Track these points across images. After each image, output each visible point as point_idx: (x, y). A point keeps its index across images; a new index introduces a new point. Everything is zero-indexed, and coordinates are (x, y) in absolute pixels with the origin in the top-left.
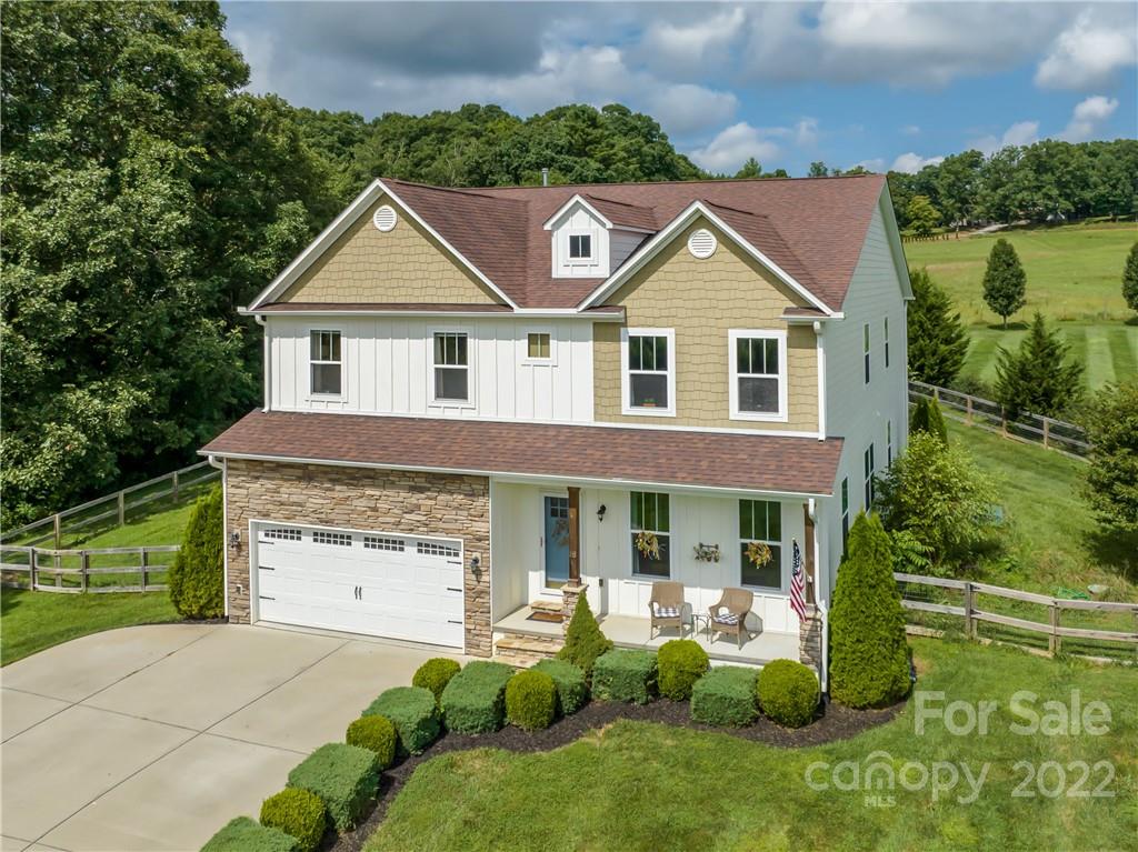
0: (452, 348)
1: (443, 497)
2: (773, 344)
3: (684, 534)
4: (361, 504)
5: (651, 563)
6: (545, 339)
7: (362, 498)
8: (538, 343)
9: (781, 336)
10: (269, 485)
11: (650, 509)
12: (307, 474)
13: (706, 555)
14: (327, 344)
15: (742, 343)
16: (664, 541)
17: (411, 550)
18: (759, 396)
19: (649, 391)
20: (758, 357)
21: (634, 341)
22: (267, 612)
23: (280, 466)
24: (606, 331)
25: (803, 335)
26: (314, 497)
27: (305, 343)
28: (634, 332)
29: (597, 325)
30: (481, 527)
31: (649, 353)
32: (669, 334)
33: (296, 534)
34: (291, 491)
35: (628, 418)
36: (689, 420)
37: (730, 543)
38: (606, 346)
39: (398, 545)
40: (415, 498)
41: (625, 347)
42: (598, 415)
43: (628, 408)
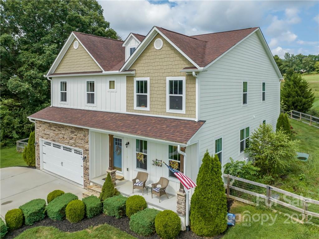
0: (91, 86)
1: (79, 135)
2: (181, 82)
5: (141, 164)
7: (61, 134)
8: (112, 84)
9: (183, 79)
10: (43, 128)
11: (142, 145)
12: (50, 125)
14: (64, 85)
15: (171, 82)
16: (145, 157)
17: (73, 152)
18: (176, 103)
19: (142, 101)
20: (176, 87)
21: (138, 83)
23: (45, 123)
24: (130, 79)
25: (191, 78)
26: (52, 133)
27: (60, 85)
28: (138, 79)
29: (127, 77)
30: (87, 146)
31: (142, 86)
32: (148, 79)
33: (50, 144)
34: (47, 130)
35: (136, 111)
37: (166, 159)
38: (130, 85)
39: (70, 150)
40: (72, 135)
41: (135, 84)
42: (127, 110)
43: (135, 106)
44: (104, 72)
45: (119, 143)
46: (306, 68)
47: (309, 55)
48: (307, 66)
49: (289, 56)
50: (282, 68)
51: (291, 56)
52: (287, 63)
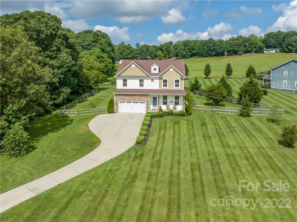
0: (141, 81)
1: (144, 97)
2: (179, 80)
3: (169, 100)
4: (134, 98)
5: (165, 103)
6: (153, 80)
7: (133, 98)
8: (152, 80)
9: (180, 79)
10: (121, 97)
11: (165, 98)
12: (126, 95)
13: (171, 102)
14: (125, 81)
15: (175, 80)
16: (166, 101)
17: (139, 103)
18: (177, 86)
19: (165, 85)
20: (177, 81)
21: (164, 80)
22: (119, 111)
23: (122, 95)
24: (160, 79)
25: (182, 79)
26: (127, 98)
27: (122, 80)
28: (163, 79)
29: (159, 78)
30: (148, 100)
31: (165, 81)
32: (168, 79)
33: (124, 102)
34: (124, 97)
35: (163, 88)
36: (170, 88)
37: (173, 100)
38: (160, 80)
39: (137, 103)
40: (140, 97)
41: (163, 80)
42: (159, 88)
43: (163, 87)
44: (151, 77)
45: (155, 99)
46: (152, 56)
47: (153, 45)
48: (152, 55)
49: (139, 45)
50: (134, 55)
51: (140, 46)
52: (138, 52)
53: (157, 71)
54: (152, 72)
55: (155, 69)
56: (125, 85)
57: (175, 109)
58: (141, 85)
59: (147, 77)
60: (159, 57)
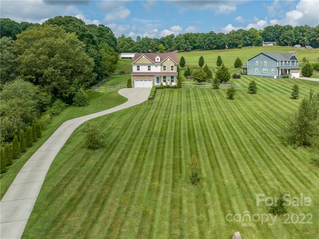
0: (149, 67)
1: (151, 77)
2: (173, 66)
4: (144, 78)
6: (157, 66)
10: (136, 77)
11: (165, 77)
15: (171, 66)
16: (166, 80)
19: (165, 69)
25: (175, 65)
26: (140, 78)
27: (137, 66)
29: (161, 65)
30: (154, 79)
32: (166, 65)
34: (138, 77)
36: (168, 71)
37: (170, 79)
39: (147, 81)
40: (149, 77)
41: (163, 66)
42: (161, 71)
43: (163, 71)
44: (155, 64)
45: (158, 78)
47: (154, 38)
48: (154, 48)
50: (135, 49)
51: (141, 39)
52: (139, 45)
53: (159, 60)
54: (156, 61)
55: (158, 59)
56: (138, 69)
57: (171, 84)
58: (149, 69)
59: (153, 64)
60: (160, 50)
